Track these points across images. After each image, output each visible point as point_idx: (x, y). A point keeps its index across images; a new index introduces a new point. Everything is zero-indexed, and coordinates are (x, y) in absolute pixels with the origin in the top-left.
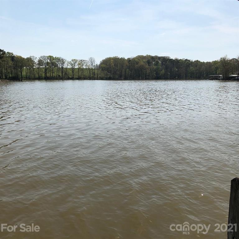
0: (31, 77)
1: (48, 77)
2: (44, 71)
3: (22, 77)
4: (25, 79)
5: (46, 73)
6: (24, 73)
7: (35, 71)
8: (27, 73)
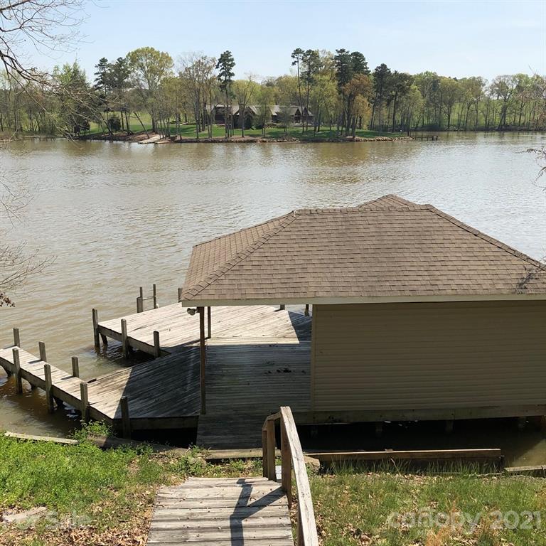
0: (468, 125)
1: (506, 126)
2: (500, 111)
3: (449, 126)
4: (455, 131)
5: (504, 116)
6: (454, 116)
7: (479, 111)
8: (460, 116)
